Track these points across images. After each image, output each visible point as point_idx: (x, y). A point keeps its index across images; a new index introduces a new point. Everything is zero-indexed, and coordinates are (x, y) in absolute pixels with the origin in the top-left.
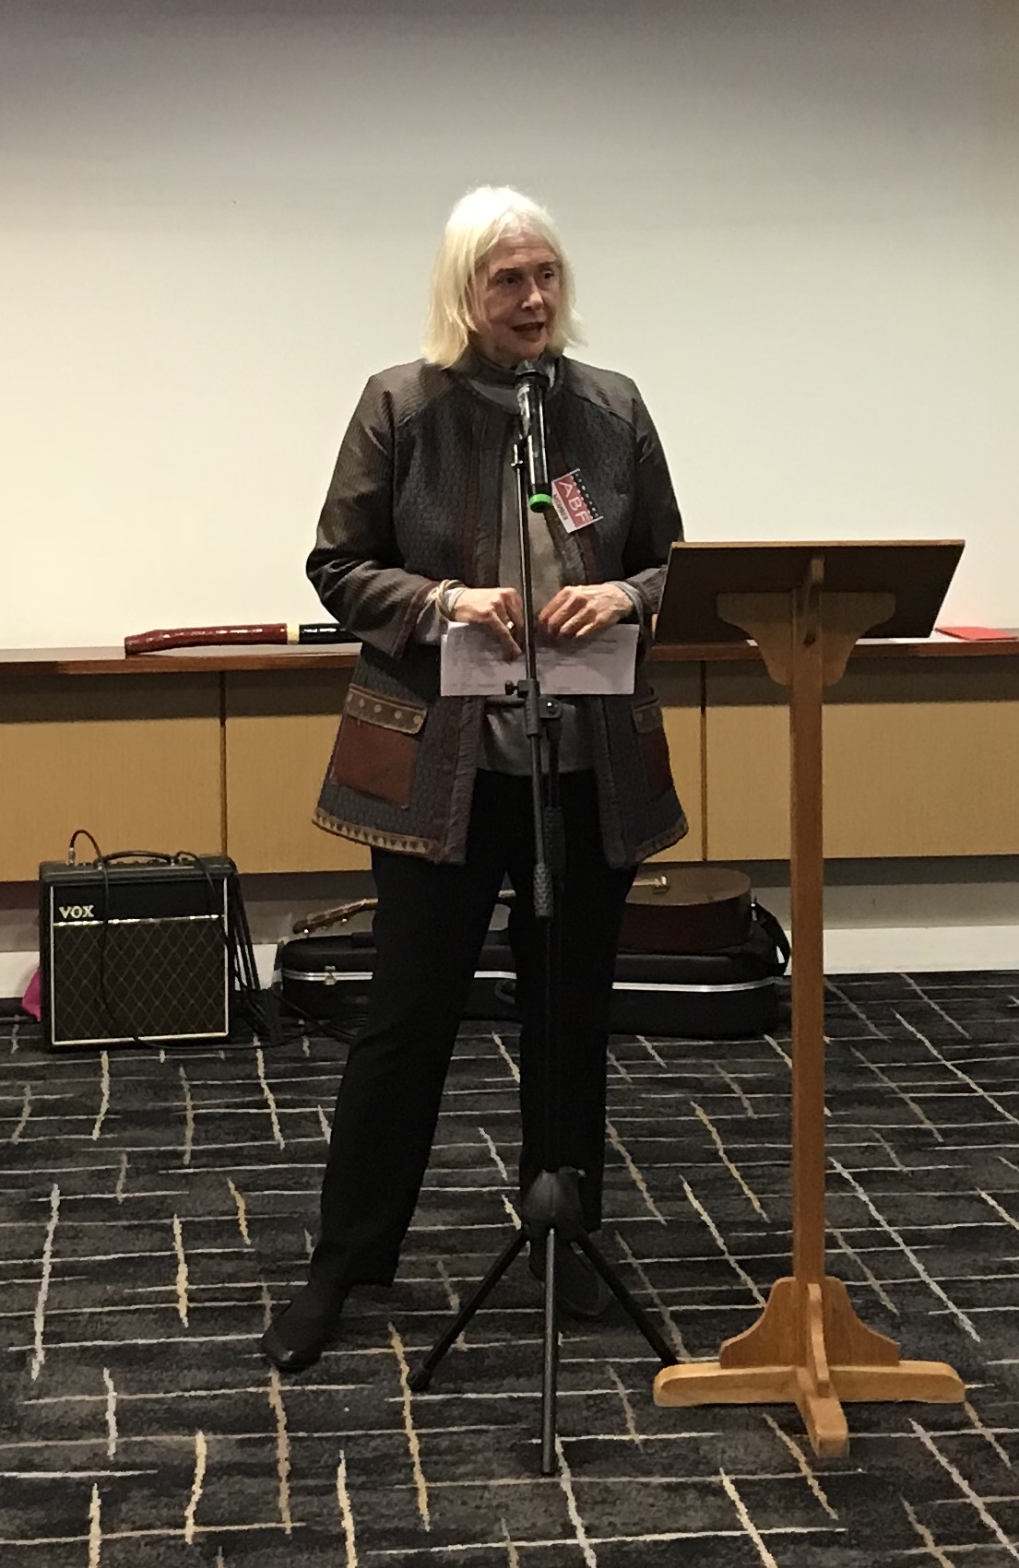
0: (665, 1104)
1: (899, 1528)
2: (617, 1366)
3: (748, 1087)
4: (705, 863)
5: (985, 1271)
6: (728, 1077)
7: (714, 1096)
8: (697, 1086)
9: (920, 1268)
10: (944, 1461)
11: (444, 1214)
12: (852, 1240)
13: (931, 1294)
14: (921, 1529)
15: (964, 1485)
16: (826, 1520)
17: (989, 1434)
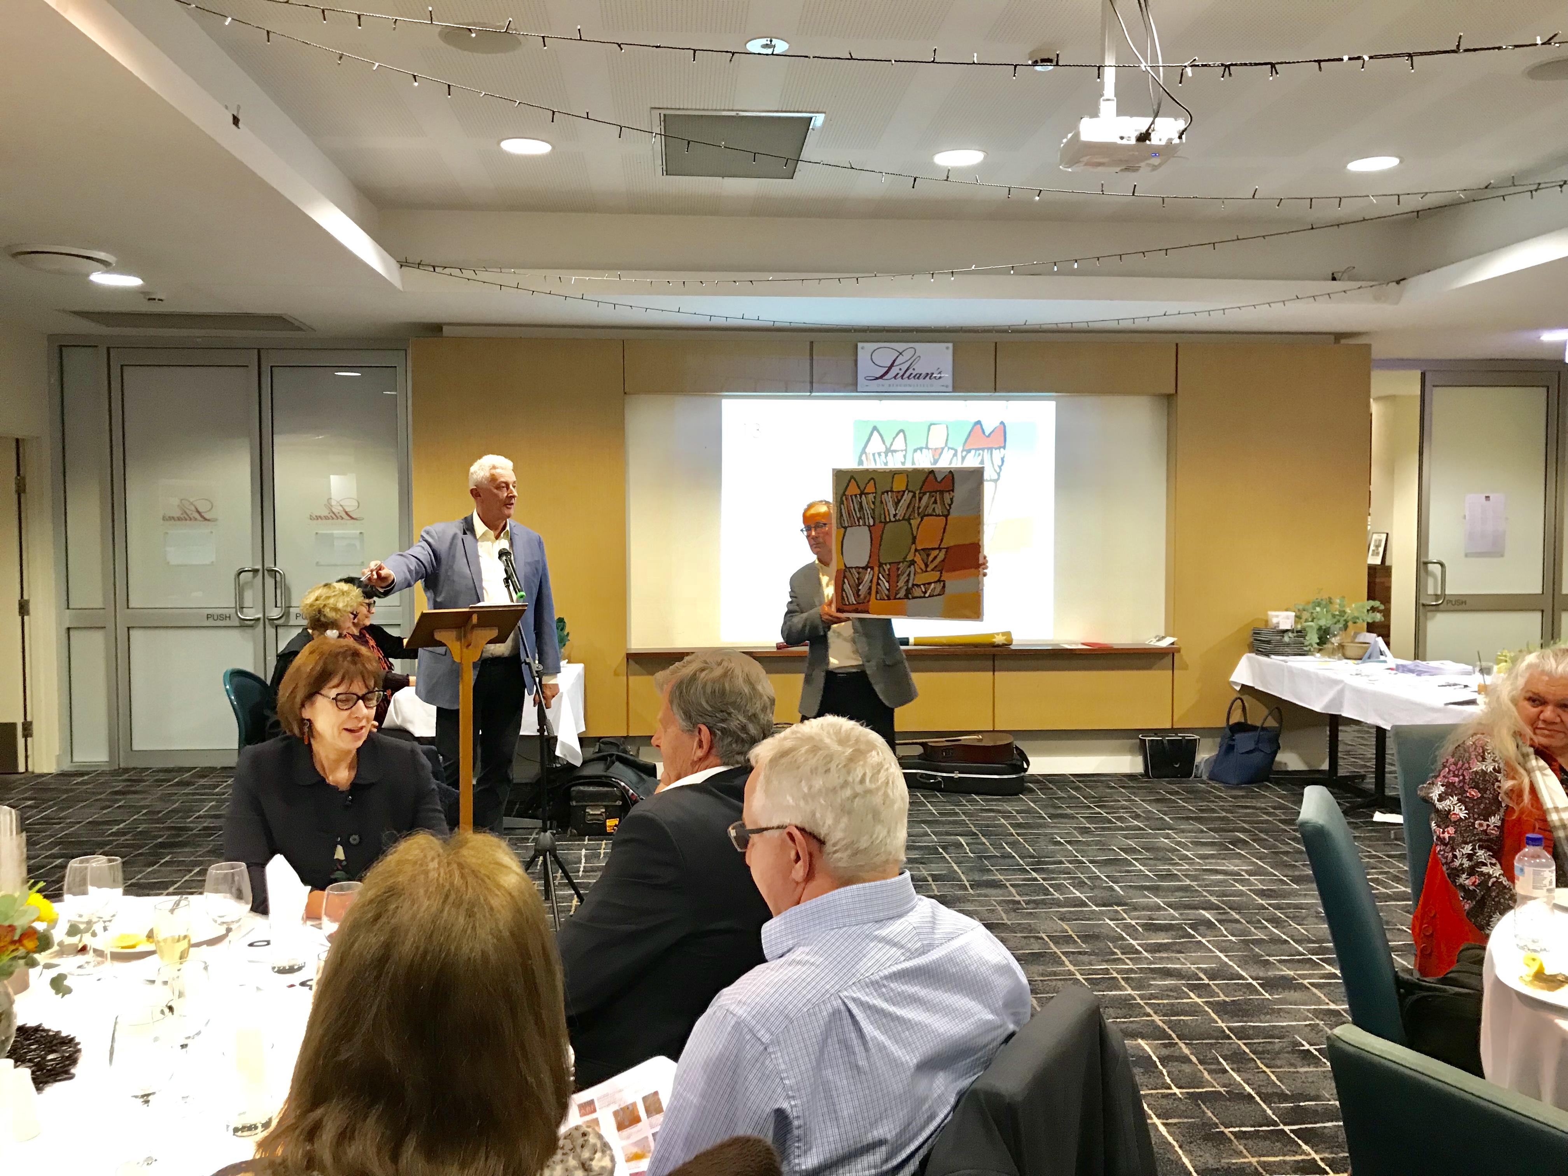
0: (989, 817)
1: (1108, 950)
2: (995, 901)
3: (1018, 812)
4: (993, 731)
5: (1120, 872)
6: (1010, 809)
7: (1007, 815)
8: (999, 811)
9: (1096, 871)
10: (1119, 930)
11: (916, 852)
12: (1070, 862)
13: (1102, 879)
14: (1115, 950)
15: (1128, 938)
16: (1081, 947)
17: (1133, 922)
